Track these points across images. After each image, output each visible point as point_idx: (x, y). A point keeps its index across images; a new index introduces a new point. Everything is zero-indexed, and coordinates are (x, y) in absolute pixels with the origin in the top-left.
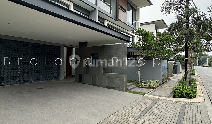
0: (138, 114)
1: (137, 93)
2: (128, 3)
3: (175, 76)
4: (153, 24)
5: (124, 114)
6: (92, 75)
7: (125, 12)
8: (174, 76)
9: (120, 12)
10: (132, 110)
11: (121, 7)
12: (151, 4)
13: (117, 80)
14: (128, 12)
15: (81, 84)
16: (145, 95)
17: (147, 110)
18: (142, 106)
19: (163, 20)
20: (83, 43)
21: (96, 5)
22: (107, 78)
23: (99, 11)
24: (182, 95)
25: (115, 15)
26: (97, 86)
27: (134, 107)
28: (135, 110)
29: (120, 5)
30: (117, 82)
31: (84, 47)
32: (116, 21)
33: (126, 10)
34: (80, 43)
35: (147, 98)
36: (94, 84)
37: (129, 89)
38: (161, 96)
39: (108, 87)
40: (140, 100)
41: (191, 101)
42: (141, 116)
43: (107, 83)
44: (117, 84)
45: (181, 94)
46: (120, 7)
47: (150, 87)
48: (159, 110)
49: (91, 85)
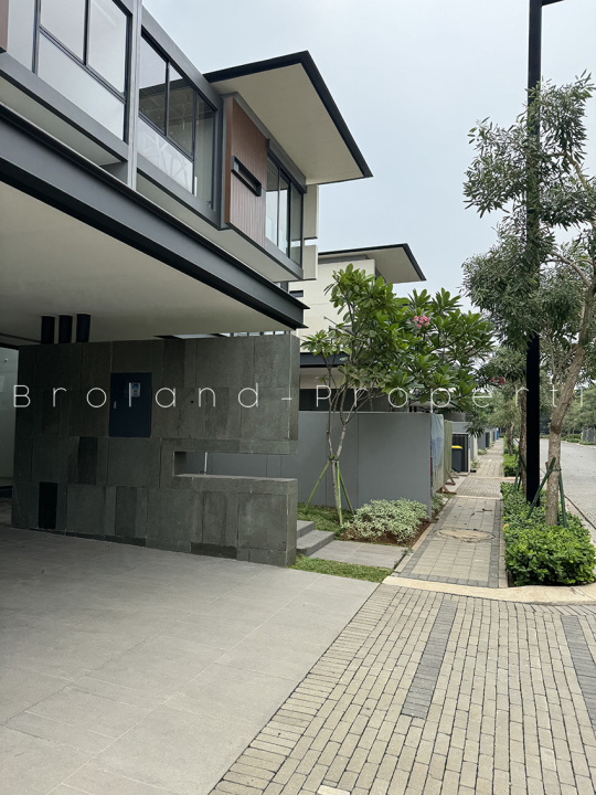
0: (400, 699)
1: (347, 571)
2: (271, 155)
3: (462, 479)
4: (367, 258)
5: (329, 705)
6: (111, 491)
7: (257, 193)
8: (460, 480)
9: (238, 192)
10: (361, 675)
11: (242, 168)
12: (366, 173)
13: (249, 507)
14: (271, 197)
15: (50, 536)
16: (388, 580)
17: (431, 666)
18: (401, 643)
19: (405, 247)
20: (66, 320)
21: (126, 139)
22: (197, 502)
23: (139, 171)
24: (552, 571)
25: (212, 202)
26: (140, 542)
27: (363, 652)
28: (376, 670)
29: (236, 160)
30: (249, 518)
31: (69, 340)
32: (219, 229)
33: (264, 186)
34: (47, 322)
35: (400, 593)
36: (127, 537)
37: (304, 552)
38: (456, 582)
39: (202, 549)
40: (375, 608)
41: (586, 599)
42: (417, 707)
43: (194, 529)
44: (249, 531)
45: (548, 567)
46: (236, 168)
47: (390, 538)
48: (482, 657)
49: (108, 539)
